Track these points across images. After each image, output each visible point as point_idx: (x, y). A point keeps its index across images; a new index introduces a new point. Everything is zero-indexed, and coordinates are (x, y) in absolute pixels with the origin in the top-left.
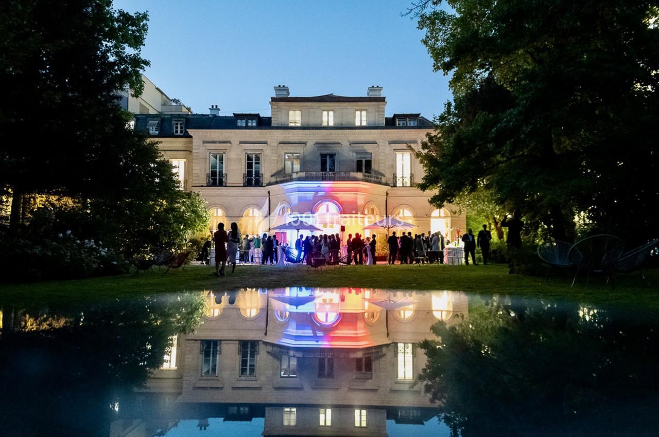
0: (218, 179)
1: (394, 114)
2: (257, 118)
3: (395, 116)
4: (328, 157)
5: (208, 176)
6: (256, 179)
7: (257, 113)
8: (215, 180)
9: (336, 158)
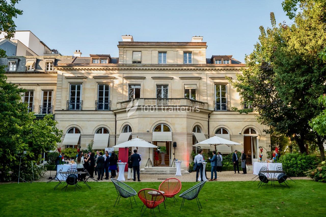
0: (76, 105)
1: (213, 56)
2: (108, 58)
3: (213, 57)
4: (162, 87)
5: (68, 103)
6: (105, 104)
7: (109, 54)
8: (73, 105)
9: (169, 88)
